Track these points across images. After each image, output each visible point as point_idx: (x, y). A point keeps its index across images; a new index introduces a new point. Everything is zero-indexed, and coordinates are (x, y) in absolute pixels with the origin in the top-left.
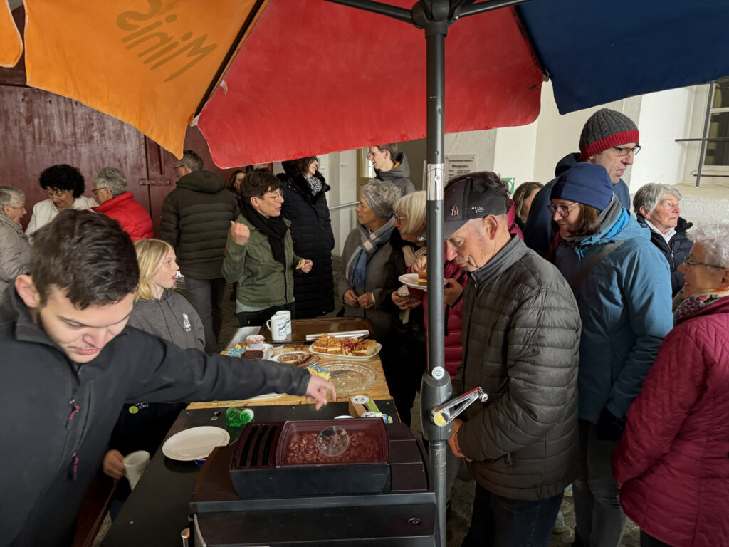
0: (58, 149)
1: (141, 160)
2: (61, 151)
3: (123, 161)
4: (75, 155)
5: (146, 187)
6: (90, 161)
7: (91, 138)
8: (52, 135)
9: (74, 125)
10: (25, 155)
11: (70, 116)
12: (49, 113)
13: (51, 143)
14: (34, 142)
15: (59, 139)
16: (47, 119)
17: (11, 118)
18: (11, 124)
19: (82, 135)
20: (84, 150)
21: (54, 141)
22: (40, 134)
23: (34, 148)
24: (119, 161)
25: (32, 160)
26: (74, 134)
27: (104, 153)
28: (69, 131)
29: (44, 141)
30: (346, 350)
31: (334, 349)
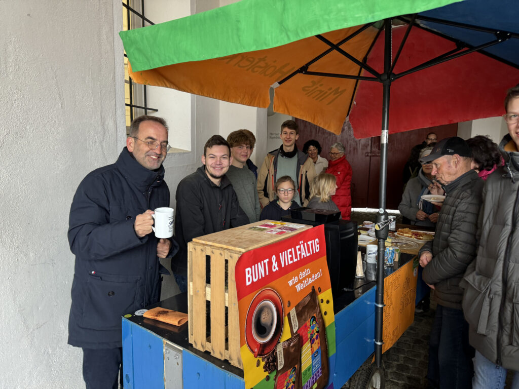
1: (368, 142)
5: (369, 157)
14: (316, 133)
24: (356, 143)
29: (320, 132)
30: (414, 237)
31: (407, 235)
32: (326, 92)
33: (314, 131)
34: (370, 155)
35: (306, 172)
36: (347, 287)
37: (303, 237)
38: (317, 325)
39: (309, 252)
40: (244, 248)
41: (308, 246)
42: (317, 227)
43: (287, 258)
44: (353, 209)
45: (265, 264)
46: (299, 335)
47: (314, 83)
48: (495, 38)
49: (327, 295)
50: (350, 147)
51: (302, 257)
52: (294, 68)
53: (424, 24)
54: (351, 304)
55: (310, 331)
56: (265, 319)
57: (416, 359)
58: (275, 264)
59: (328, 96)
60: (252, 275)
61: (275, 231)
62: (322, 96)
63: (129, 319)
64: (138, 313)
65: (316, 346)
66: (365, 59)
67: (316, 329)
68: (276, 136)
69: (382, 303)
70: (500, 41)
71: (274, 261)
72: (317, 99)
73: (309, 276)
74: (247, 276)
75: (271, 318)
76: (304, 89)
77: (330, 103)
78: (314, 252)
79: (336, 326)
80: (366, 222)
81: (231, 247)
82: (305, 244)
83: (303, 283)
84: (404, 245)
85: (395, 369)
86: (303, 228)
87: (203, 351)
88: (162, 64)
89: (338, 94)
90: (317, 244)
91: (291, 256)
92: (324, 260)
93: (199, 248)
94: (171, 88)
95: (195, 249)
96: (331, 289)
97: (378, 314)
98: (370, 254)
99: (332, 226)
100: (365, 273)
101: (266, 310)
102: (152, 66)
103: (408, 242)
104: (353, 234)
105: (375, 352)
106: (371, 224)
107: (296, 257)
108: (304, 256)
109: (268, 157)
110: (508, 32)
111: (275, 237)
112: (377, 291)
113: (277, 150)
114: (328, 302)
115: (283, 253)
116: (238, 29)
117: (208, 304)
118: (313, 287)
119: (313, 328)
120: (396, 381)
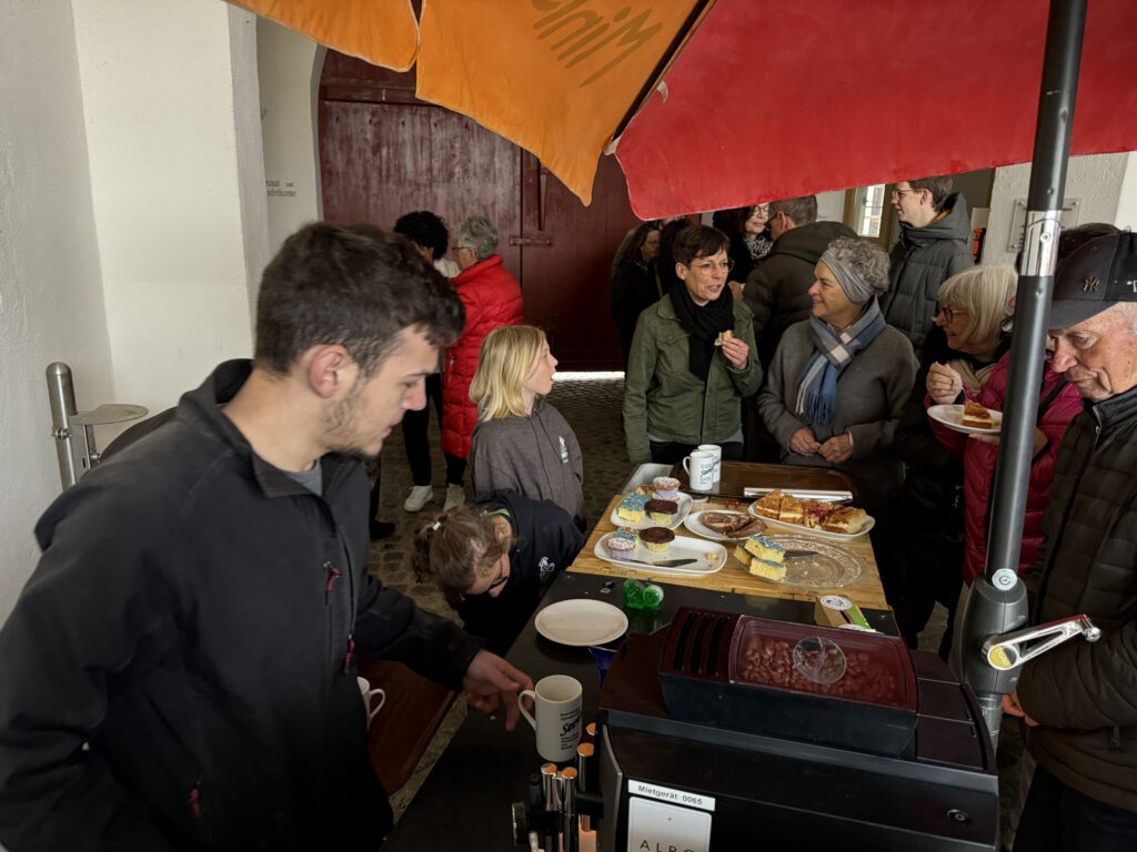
0: (409, 190)
1: (514, 208)
2: (412, 194)
3: (490, 209)
4: (429, 200)
5: (518, 248)
6: (447, 209)
7: (451, 175)
8: (403, 171)
9: (431, 156)
10: (368, 198)
11: (427, 143)
12: (400, 139)
13: (400, 182)
14: (380, 182)
15: (410, 176)
16: (398, 147)
17: (355, 146)
18: (354, 155)
19: (440, 170)
20: (441, 191)
21: (405, 180)
22: (388, 170)
23: (380, 189)
24: (485, 209)
25: (376, 205)
26: (430, 169)
27: (466, 199)
28: (424, 164)
29: (392, 179)
30: (812, 520)
31: (792, 515)
32: (606, 27)
33: (374, 175)
34: (520, 241)
59: (602, 45)
62: (586, 41)
89: (632, 43)
103: (813, 547)
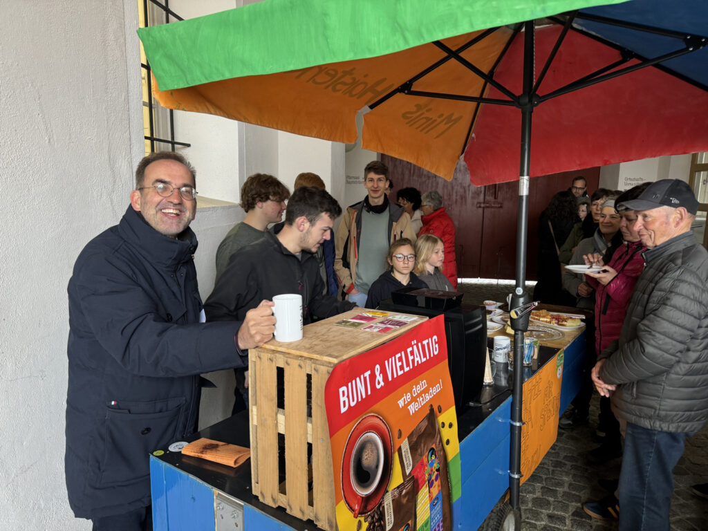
3: (467, 189)
5: (482, 209)
24: (464, 189)
30: (554, 321)
31: (545, 319)
32: (435, 120)
33: (407, 172)
34: (482, 205)
35: (402, 232)
36: (473, 401)
37: (416, 334)
38: (437, 461)
39: (425, 356)
40: (336, 357)
41: (423, 346)
42: (435, 318)
43: (395, 366)
44: (459, 280)
45: (365, 378)
46: (413, 476)
47: (419, 107)
48: (684, 46)
49: (449, 416)
50: (456, 196)
51: (416, 365)
52: (393, 85)
53: (579, 24)
54: (481, 425)
55: (428, 469)
56: (368, 460)
57: (558, 489)
58: (379, 378)
59: (438, 124)
60: (348, 397)
61: (376, 327)
62: (429, 125)
63: (160, 457)
64: (173, 448)
65: (435, 490)
66: (492, 72)
67: (436, 466)
68: (355, 180)
69: (520, 420)
70: (691, 49)
71: (377, 373)
72: (421, 131)
73: (426, 391)
74: (342, 399)
75: (376, 458)
76: (404, 116)
77: (437, 137)
78: (432, 356)
79: (461, 459)
80: (487, 302)
81: (315, 356)
82: (420, 344)
83: (417, 401)
84: (542, 335)
85: (530, 505)
86: (415, 321)
87: (274, 506)
88: (206, 78)
89: (450, 124)
90: (436, 343)
91: (400, 364)
92: (444, 366)
93: (265, 356)
94: (216, 114)
95: (260, 358)
96: (454, 407)
97: (515, 436)
98: (498, 349)
99: (453, 315)
100: (494, 378)
101: (369, 446)
102: (189, 82)
103: (546, 330)
104: (481, 326)
105: (510, 489)
106: (494, 304)
107: (408, 365)
108: (418, 362)
109: (349, 213)
110: (702, 37)
111: (379, 337)
112: (513, 404)
113: (360, 203)
114: (451, 426)
115: (390, 359)
116: (325, 27)
117: (281, 438)
118: (431, 406)
119: (432, 465)
120: (533, 522)
